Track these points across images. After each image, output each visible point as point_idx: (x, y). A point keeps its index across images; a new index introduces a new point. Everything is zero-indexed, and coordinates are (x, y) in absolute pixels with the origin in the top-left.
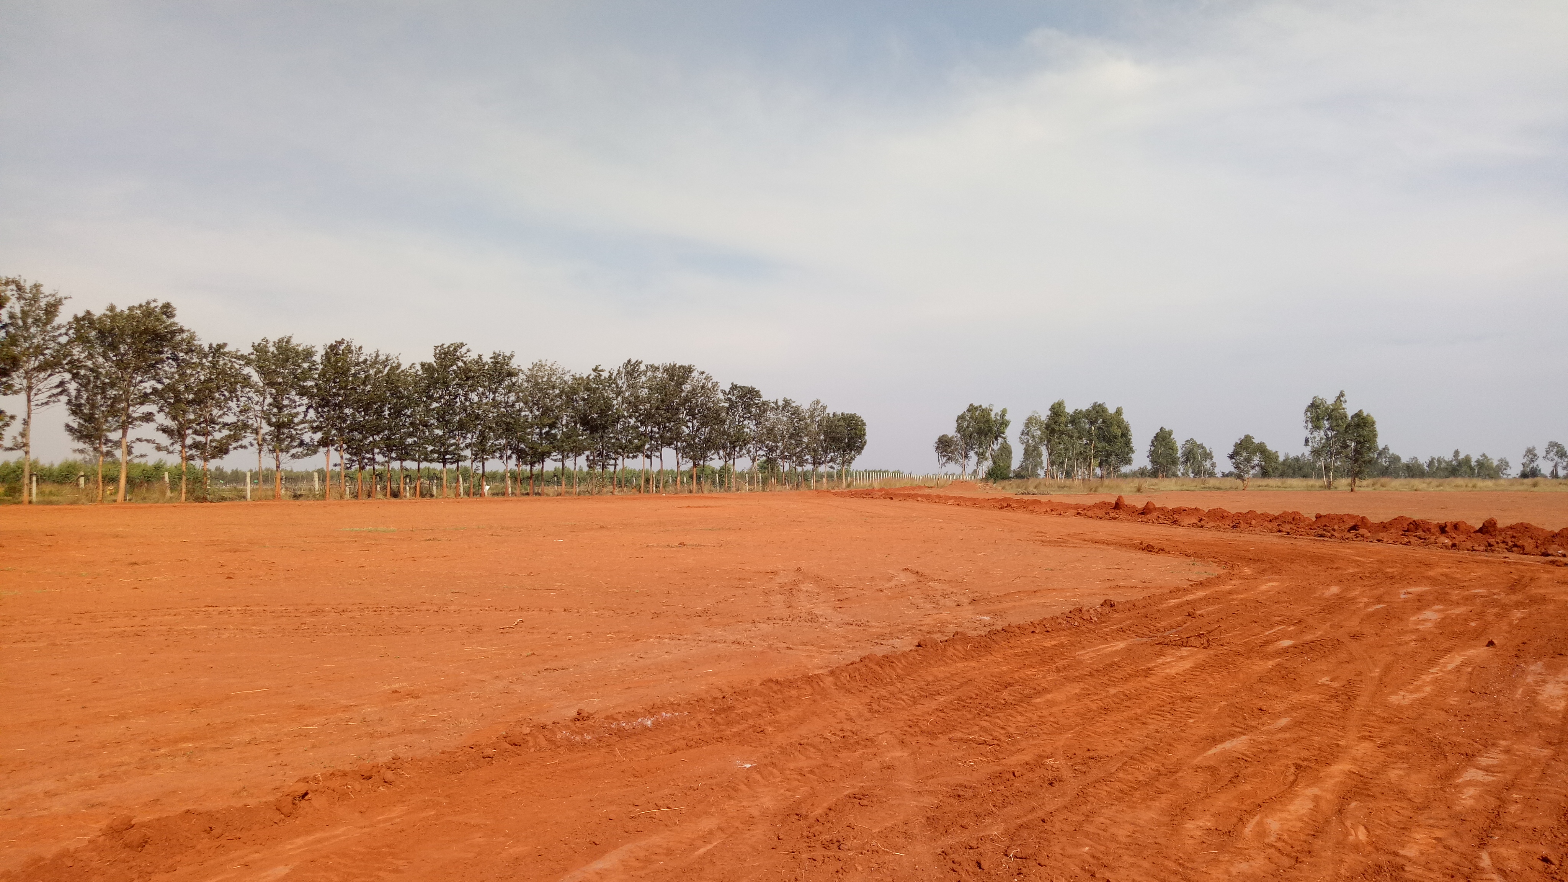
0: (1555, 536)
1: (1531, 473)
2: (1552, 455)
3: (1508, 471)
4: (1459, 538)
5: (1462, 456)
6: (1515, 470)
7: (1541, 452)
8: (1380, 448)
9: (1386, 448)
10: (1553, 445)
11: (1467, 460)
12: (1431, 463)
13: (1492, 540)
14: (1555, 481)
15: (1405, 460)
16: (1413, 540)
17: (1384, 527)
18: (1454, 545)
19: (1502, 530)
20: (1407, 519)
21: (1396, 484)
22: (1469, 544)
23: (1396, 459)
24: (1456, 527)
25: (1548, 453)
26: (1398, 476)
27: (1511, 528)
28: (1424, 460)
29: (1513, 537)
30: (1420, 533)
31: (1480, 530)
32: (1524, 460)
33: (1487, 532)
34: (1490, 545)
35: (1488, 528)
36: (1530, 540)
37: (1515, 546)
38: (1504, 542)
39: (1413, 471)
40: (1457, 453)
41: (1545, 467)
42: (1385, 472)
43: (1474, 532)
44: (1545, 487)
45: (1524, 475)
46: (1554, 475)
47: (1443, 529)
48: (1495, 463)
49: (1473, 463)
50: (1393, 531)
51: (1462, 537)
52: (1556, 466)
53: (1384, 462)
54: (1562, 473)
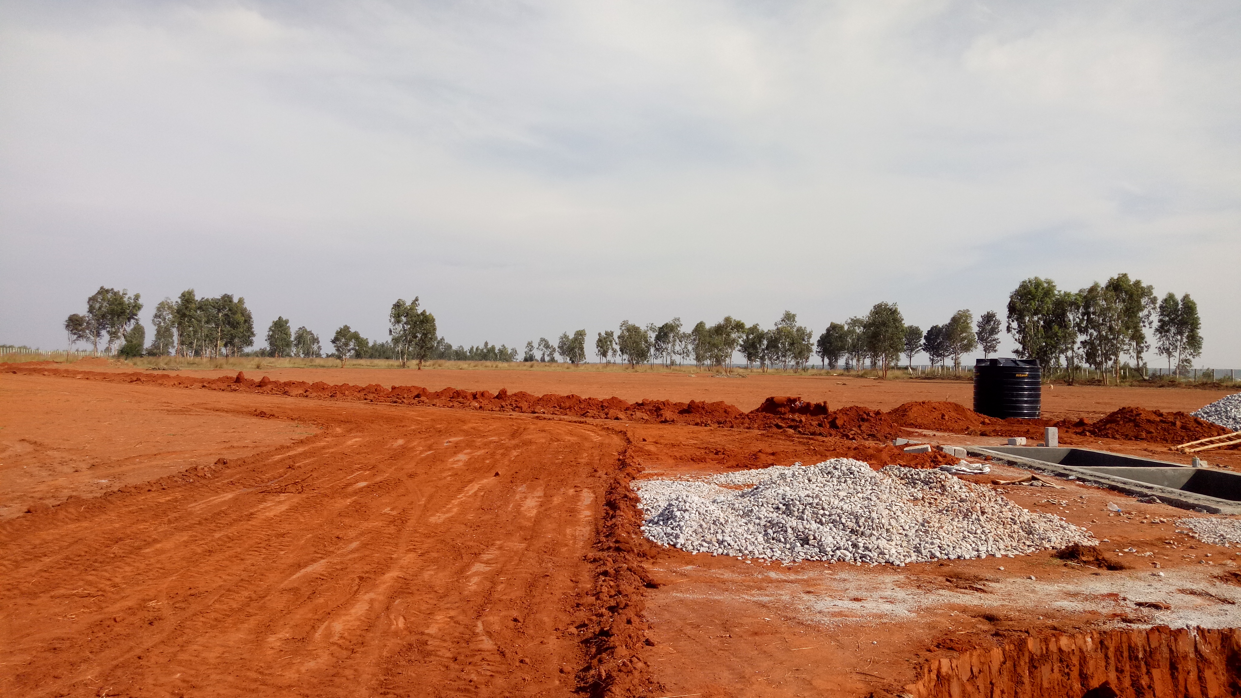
0: (540, 400)
1: (529, 359)
2: (542, 347)
3: (517, 357)
4: (485, 402)
5: (489, 346)
6: (520, 357)
7: (535, 345)
8: (439, 339)
9: (443, 339)
10: (543, 340)
11: (493, 348)
12: (471, 350)
13: (503, 404)
14: (543, 364)
15: (454, 348)
16: (456, 404)
17: (438, 395)
18: (481, 407)
19: (511, 396)
20: (452, 389)
21: (449, 365)
22: (490, 406)
23: (450, 347)
24: (482, 394)
25: (539, 345)
26: (450, 359)
27: (515, 395)
28: (467, 348)
29: (516, 401)
30: (461, 399)
31: (497, 397)
32: (526, 350)
33: (501, 398)
34: (502, 407)
35: (502, 395)
36: (525, 403)
37: (517, 407)
38: (510, 405)
39: (460, 355)
40: (486, 344)
41: (538, 355)
42: (442, 356)
43: (494, 398)
44: (538, 368)
45: (526, 360)
46: (543, 360)
47: (474, 396)
48: (509, 351)
49: (497, 351)
50: (443, 398)
51: (486, 402)
52: (544, 354)
53: (442, 348)
54: (547, 358)
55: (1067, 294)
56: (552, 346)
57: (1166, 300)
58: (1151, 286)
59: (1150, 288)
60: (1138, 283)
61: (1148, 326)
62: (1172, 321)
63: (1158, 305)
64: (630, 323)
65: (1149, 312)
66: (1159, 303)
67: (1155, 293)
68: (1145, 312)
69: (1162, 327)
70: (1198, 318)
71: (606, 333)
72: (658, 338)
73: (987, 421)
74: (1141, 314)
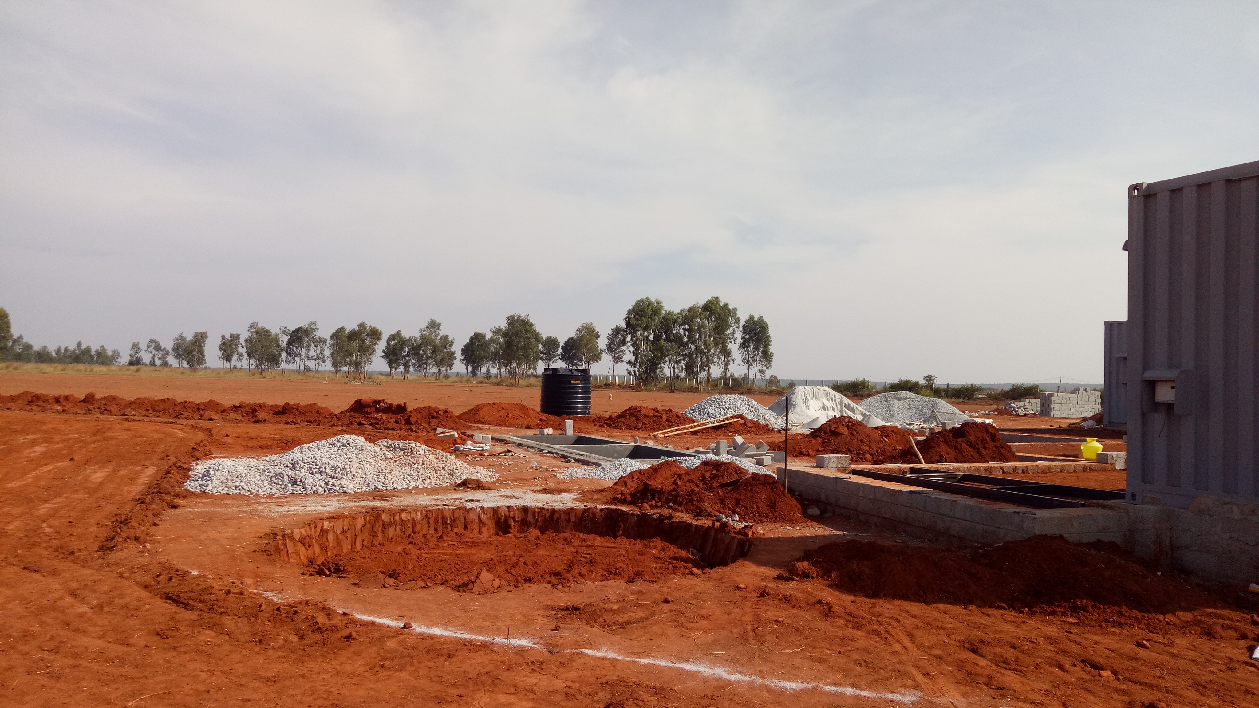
0: (131, 403)
1: (135, 362)
2: (151, 349)
3: (120, 360)
4: (68, 406)
5: (83, 347)
6: (124, 359)
7: (143, 346)
8: (15, 337)
9: (20, 337)
10: (152, 341)
11: (88, 350)
12: (58, 351)
13: (91, 407)
14: (152, 368)
15: (36, 347)
16: (34, 408)
17: (13, 399)
18: (64, 411)
19: (100, 400)
20: (31, 393)
21: (30, 367)
22: (74, 410)
23: (28, 347)
24: (67, 398)
25: (148, 347)
26: (29, 361)
27: (104, 398)
28: (52, 349)
29: (106, 404)
30: (40, 403)
31: (84, 401)
32: (131, 352)
33: (89, 402)
34: (89, 410)
35: (89, 399)
36: (115, 406)
37: (106, 410)
38: (99, 408)
39: (43, 357)
40: (79, 344)
41: (146, 358)
42: (19, 357)
43: (80, 402)
44: (145, 372)
45: (131, 363)
46: (153, 364)
47: (57, 400)
48: (109, 353)
49: (93, 353)
50: (20, 402)
51: (71, 405)
52: (153, 357)
53: (18, 349)
54: (158, 362)
55: (670, 313)
56: (165, 349)
57: (747, 322)
58: (735, 308)
59: (735, 310)
60: (726, 305)
61: (733, 342)
62: (751, 338)
63: (741, 325)
64: (260, 325)
65: (734, 330)
66: (742, 322)
67: (739, 314)
68: (731, 330)
69: (744, 343)
70: (769, 336)
71: (232, 336)
72: (290, 343)
73: (544, 418)
74: (728, 332)
